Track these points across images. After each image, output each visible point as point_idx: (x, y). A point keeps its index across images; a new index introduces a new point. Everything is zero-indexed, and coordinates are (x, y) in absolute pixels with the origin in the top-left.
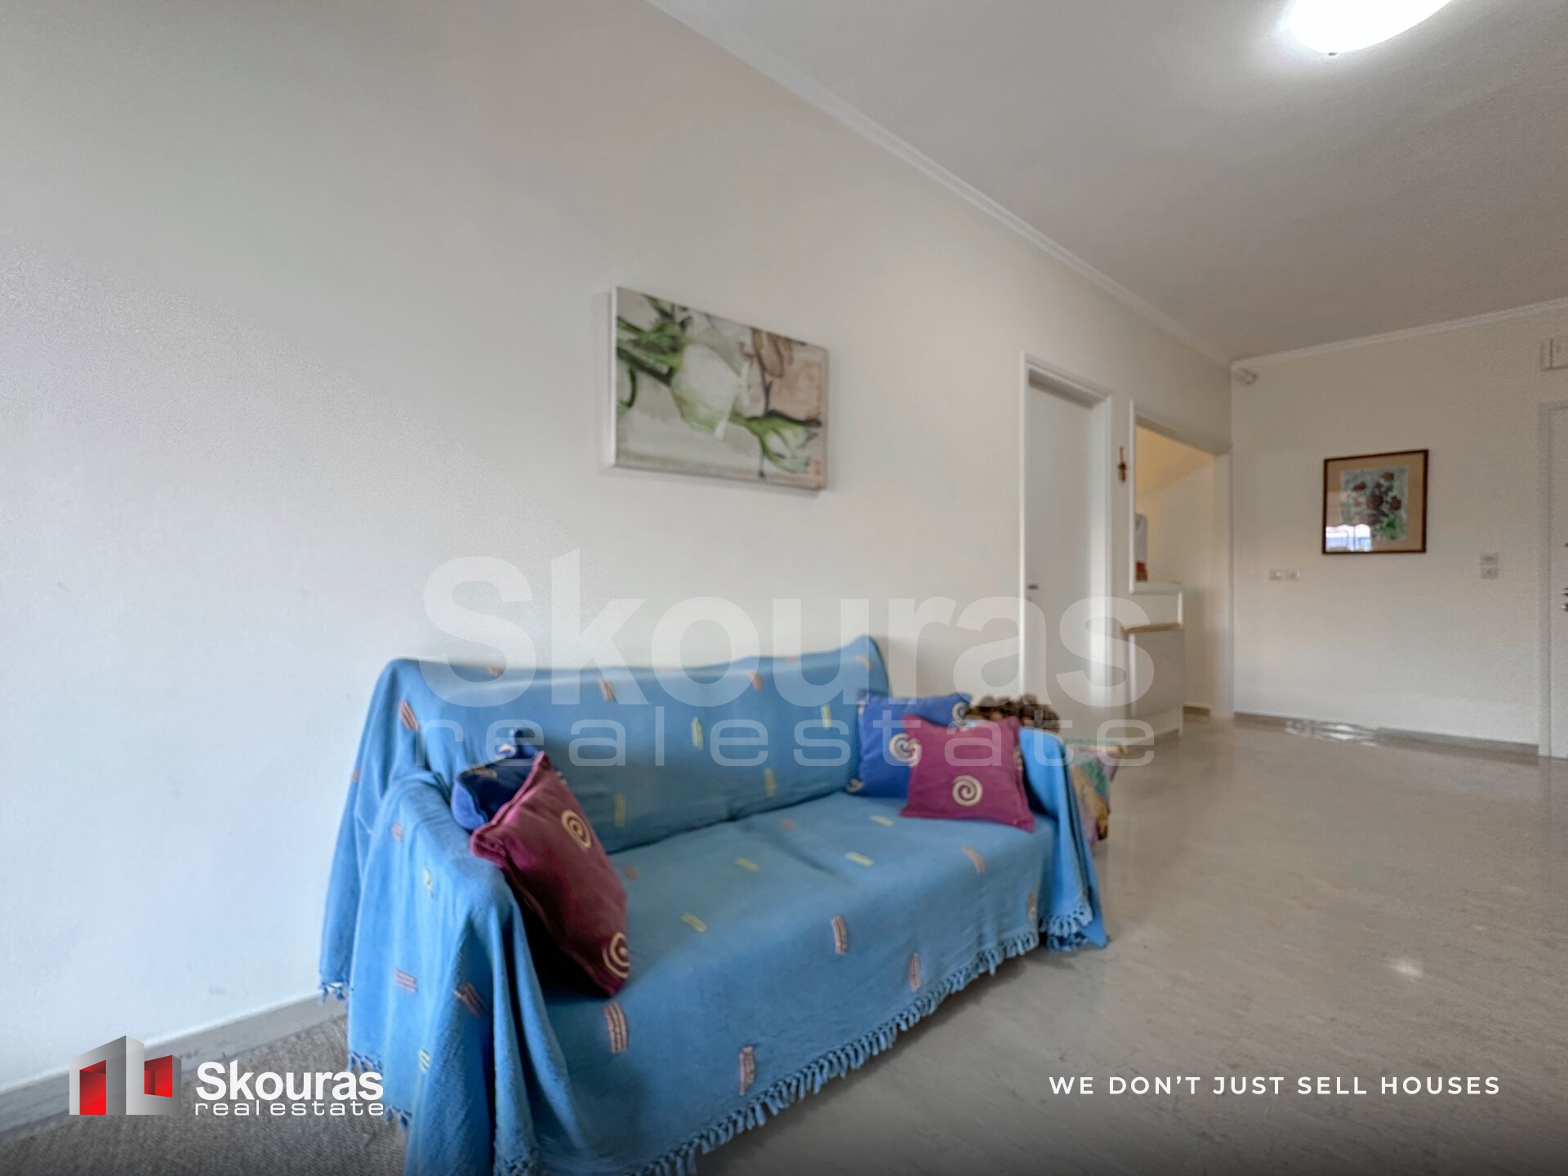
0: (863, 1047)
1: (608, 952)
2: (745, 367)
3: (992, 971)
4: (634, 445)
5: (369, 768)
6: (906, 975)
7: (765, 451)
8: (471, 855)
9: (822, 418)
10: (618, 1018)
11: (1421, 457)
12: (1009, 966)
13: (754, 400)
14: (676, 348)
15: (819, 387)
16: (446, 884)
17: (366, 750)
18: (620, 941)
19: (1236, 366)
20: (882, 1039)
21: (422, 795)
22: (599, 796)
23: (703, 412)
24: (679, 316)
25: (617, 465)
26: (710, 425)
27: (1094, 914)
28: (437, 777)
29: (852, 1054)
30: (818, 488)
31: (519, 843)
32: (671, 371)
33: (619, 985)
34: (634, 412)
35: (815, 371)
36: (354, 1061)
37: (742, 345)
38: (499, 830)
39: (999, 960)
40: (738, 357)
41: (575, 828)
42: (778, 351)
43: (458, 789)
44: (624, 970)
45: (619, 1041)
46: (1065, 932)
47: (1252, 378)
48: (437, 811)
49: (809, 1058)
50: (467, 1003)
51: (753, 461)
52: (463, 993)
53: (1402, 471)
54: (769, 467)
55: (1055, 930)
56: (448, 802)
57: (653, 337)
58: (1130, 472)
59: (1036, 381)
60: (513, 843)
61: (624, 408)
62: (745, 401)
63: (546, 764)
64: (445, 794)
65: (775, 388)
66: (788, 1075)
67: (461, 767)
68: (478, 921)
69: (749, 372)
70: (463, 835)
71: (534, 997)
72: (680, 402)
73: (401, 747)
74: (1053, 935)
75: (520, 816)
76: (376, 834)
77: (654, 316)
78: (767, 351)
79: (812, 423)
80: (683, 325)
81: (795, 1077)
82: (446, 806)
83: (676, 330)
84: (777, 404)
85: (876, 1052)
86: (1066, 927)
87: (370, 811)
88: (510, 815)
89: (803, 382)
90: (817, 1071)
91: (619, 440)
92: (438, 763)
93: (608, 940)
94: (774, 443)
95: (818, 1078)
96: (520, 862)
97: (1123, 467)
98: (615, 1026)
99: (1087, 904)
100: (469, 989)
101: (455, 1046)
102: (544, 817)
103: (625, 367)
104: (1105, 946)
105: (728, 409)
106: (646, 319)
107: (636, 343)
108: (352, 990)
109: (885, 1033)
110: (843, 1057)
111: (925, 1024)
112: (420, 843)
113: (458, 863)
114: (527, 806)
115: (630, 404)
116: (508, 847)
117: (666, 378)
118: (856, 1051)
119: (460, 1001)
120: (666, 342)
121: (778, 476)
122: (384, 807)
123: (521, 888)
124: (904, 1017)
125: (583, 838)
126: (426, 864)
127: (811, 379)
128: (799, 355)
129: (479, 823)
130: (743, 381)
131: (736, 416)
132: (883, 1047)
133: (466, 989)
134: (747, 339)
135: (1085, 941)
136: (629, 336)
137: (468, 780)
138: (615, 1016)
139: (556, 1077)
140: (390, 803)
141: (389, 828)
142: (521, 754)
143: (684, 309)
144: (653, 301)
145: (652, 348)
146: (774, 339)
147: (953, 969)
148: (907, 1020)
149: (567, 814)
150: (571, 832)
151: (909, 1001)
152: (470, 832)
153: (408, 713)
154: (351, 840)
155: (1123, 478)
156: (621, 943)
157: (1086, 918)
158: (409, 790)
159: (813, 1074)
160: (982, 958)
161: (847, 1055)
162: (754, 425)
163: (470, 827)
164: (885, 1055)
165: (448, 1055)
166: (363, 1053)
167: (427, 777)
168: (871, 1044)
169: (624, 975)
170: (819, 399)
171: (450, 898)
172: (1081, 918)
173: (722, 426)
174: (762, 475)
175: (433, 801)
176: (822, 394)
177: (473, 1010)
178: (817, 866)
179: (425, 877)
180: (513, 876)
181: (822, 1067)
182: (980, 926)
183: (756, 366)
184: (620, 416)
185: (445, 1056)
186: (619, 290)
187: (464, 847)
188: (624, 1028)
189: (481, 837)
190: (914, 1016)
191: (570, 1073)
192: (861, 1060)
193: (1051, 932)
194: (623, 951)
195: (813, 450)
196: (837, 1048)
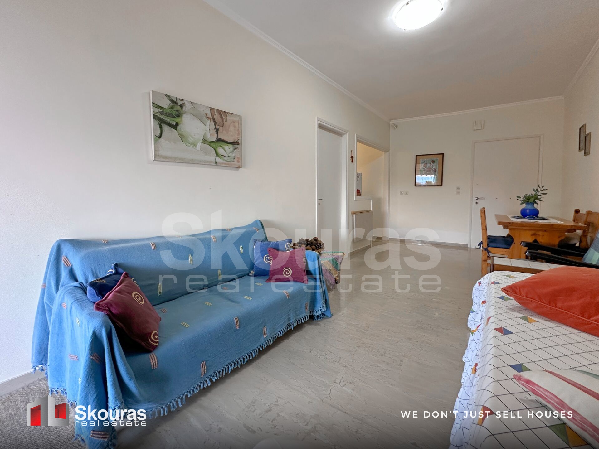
0: (246, 357)
1: (150, 337)
2: (208, 123)
3: (293, 329)
4: (162, 152)
5: (50, 283)
6: (262, 332)
7: (217, 154)
8: (95, 311)
9: (239, 141)
10: (154, 358)
11: (442, 155)
12: (299, 327)
13: (212, 135)
14: (179, 115)
15: (238, 130)
16: (85, 322)
17: (48, 276)
18: (155, 333)
19: (391, 122)
20: (253, 354)
21: (74, 291)
22: (151, 285)
23: (191, 140)
24: (180, 103)
25: (155, 160)
26: (195, 145)
27: (327, 307)
28: (81, 284)
29: (242, 360)
30: (239, 167)
31: (114, 305)
32: (177, 124)
33: (155, 348)
34: (161, 139)
35: (236, 124)
36: (52, 391)
37: (207, 114)
38: (105, 302)
39: (295, 325)
40: (205, 118)
41: (138, 298)
42: (221, 117)
43: (89, 288)
44: (156, 343)
45: (155, 365)
46: (318, 314)
47: (396, 126)
48: (81, 296)
49: (226, 363)
50: (95, 359)
51: (212, 158)
52: (93, 356)
53: (437, 160)
54: (218, 160)
55: (315, 314)
56: (86, 293)
57: (169, 111)
58: (354, 159)
59: (321, 127)
60: (111, 305)
61: (158, 138)
62: (209, 136)
63: (127, 275)
64: (84, 290)
65: (220, 130)
66: (219, 369)
67: (91, 279)
68: (98, 332)
69: (210, 125)
70: (92, 304)
71: (121, 355)
72: (181, 136)
73: (64, 274)
74: (315, 315)
75: (114, 295)
76: (55, 308)
77: (169, 102)
78: (217, 117)
79: (235, 143)
80: (181, 106)
81: (221, 369)
82: (85, 294)
83: (179, 108)
84: (220, 137)
85: (251, 358)
86: (318, 313)
87: (51, 299)
88: (110, 296)
89: (231, 128)
90: (230, 366)
91: (155, 151)
92: (81, 279)
93: (151, 334)
94: (220, 151)
95: (230, 368)
96: (114, 311)
97: (352, 157)
98: (153, 361)
99: (325, 305)
100: (95, 355)
101: (91, 374)
102: (125, 295)
103: (157, 123)
104: (331, 317)
105: (202, 139)
106: (166, 104)
107: (161, 113)
108: (49, 365)
109: (254, 352)
110: (239, 361)
111: (268, 348)
112: (74, 309)
113: (89, 314)
114: (117, 292)
115: (160, 137)
116: (109, 306)
117: (175, 127)
118: (244, 359)
119: (92, 359)
120: (174, 113)
121: (222, 163)
122: (58, 297)
123: (115, 320)
124: (261, 346)
125: (141, 301)
126: (77, 316)
127: (235, 127)
128: (230, 118)
129: (98, 299)
130: (207, 128)
131: (204, 141)
132: (254, 356)
133: (94, 355)
134: (209, 112)
135: (325, 316)
136: (158, 110)
137: (93, 285)
138: (153, 358)
139: (130, 379)
140: (60, 295)
141: (61, 305)
142: (117, 273)
143: (182, 100)
144: (168, 96)
145: (168, 115)
146: (219, 112)
147: (279, 330)
148: (262, 347)
149: (133, 294)
150: (136, 299)
151: (263, 341)
152: (94, 303)
153: (66, 260)
154: (43, 311)
155: (352, 161)
156: (155, 334)
157: (324, 309)
158: (68, 290)
159: (228, 368)
160: (289, 325)
161: (241, 360)
162: (212, 144)
163: (95, 301)
164: (254, 359)
165: (88, 377)
166: (56, 387)
167: (76, 284)
168: (249, 356)
169: (157, 344)
170: (238, 134)
171: (87, 326)
172: (322, 309)
173: (199, 145)
174: (216, 163)
175: (79, 293)
176: (239, 133)
177: (97, 362)
178: (233, 301)
179: (77, 321)
180: (111, 316)
181: (231, 365)
182: (288, 315)
183: (212, 122)
184: (156, 141)
185: (87, 378)
186: (153, 91)
187: (92, 307)
188: (156, 361)
189: (98, 304)
190: (265, 345)
191: (136, 377)
192: (246, 361)
193: (314, 315)
194: (156, 337)
195: (236, 153)
196: (237, 358)
